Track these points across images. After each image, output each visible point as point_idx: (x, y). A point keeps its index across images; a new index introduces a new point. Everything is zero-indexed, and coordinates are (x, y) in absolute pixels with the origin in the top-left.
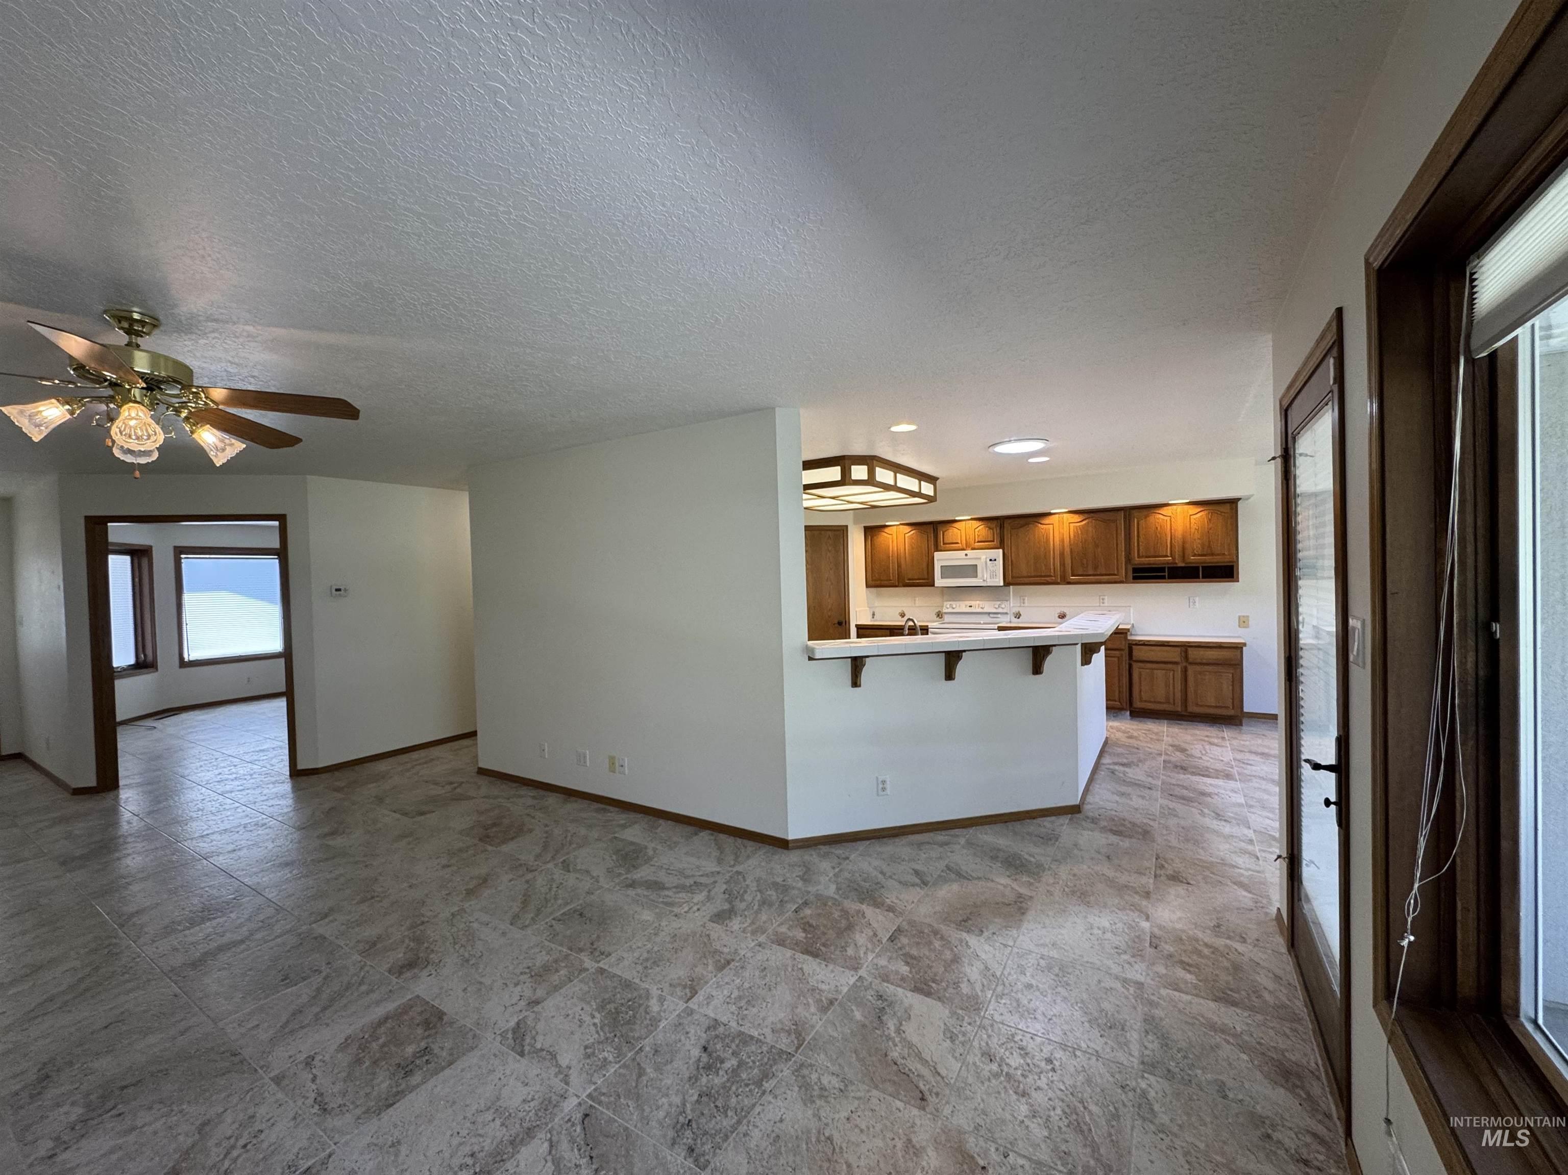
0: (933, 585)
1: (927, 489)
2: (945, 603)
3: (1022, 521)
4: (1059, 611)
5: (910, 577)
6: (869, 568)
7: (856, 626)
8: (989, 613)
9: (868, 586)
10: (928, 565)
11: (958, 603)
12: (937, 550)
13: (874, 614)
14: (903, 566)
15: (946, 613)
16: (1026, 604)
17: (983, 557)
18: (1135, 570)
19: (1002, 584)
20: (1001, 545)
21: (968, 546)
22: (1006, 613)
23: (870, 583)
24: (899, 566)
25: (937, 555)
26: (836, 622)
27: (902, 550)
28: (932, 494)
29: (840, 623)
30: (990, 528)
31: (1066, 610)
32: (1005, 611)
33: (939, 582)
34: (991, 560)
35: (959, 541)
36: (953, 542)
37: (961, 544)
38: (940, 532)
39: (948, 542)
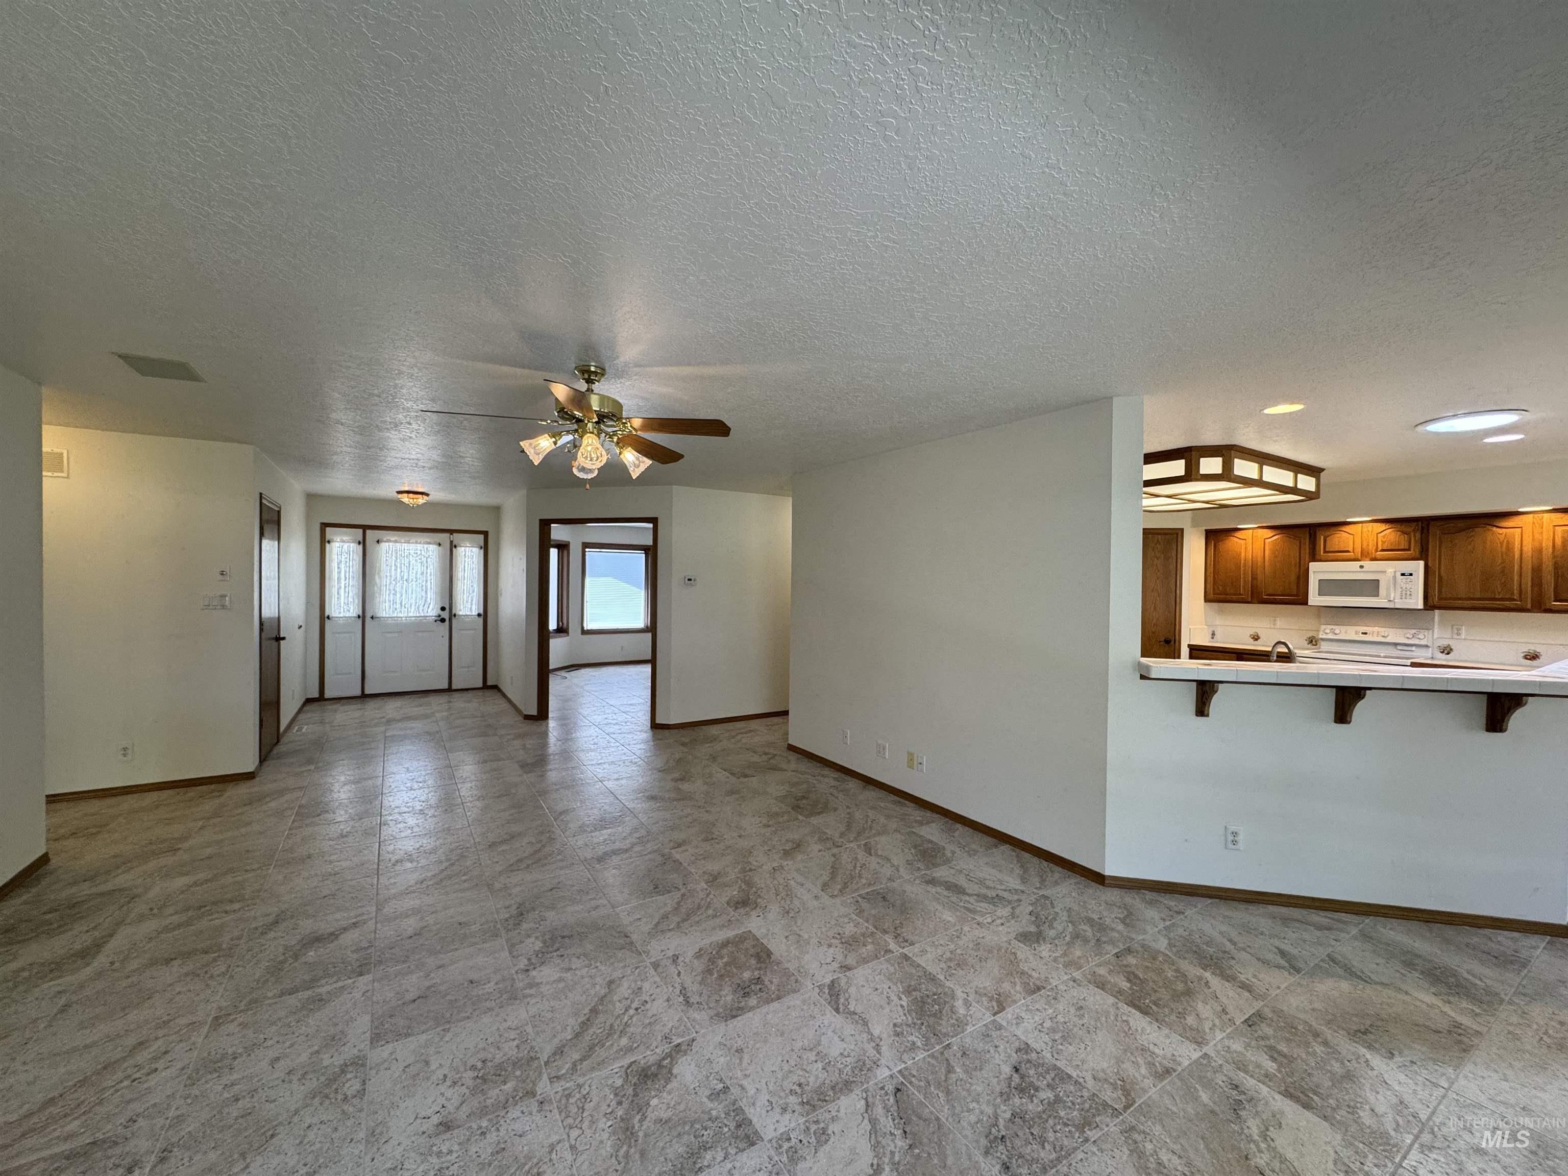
0: (1306, 603)
1: (1307, 483)
2: (1323, 627)
3: (1461, 524)
4: (1527, 648)
5: (1271, 591)
6: (1211, 579)
7: (1189, 646)
8: (1396, 644)
9: (1207, 600)
10: (1298, 578)
11: (1343, 628)
12: (1314, 559)
13: (1213, 634)
14: (1260, 577)
15: (1322, 639)
16: (1463, 637)
17: (1390, 571)
19: (1420, 605)
20: (1423, 555)
21: (1365, 555)
22: (1427, 646)
23: (1211, 596)
24: (1254, 578)
25: (1313, 566)
26: (1163, 639)
27: (1260, 559)
28: (1313, 489)
29: (1167, 642)
30: (1404, 533)
31: (1537, 649)
32: (1423, 642)
33: (1315, 598)
34: (1403, 575)
35: (1351, 549)
36: (1340, 550)
37: (1353, 552)
38: (1321, 537)
39: (1331, 550)
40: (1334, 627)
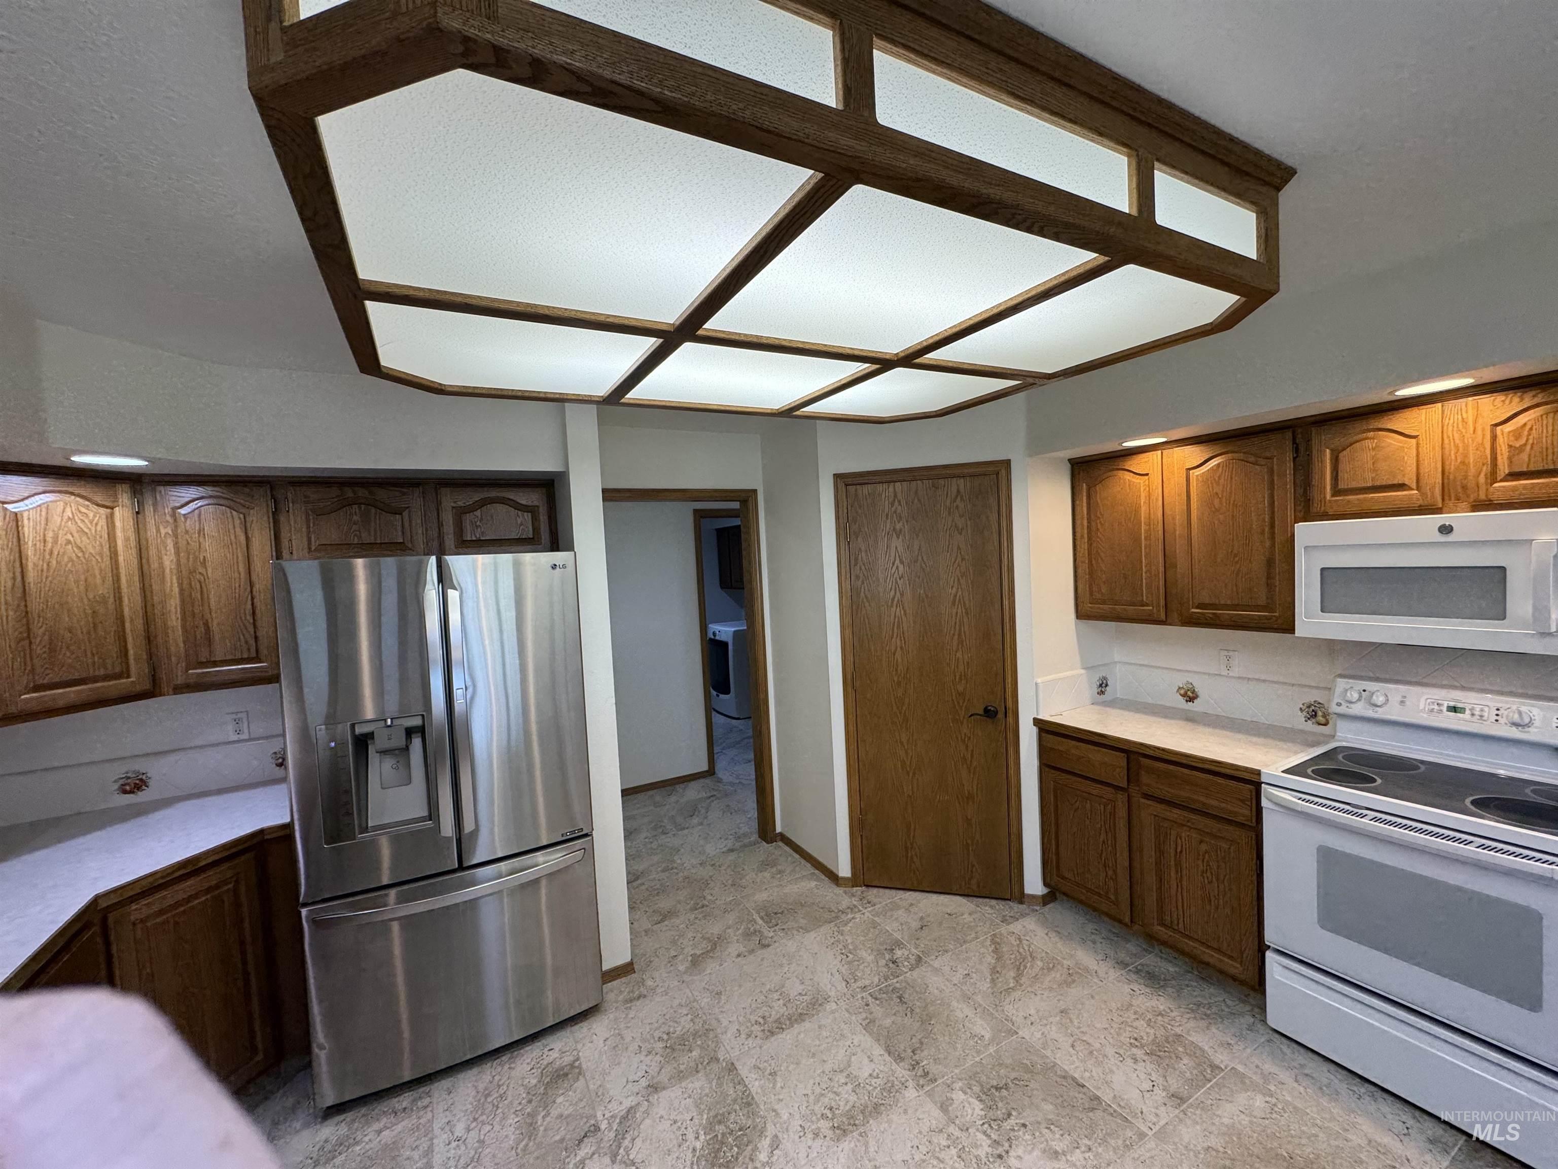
0: (1288, 629)
2: (1340, 684)
5: (1206, 597)
7: (1037, 722)
9: (1081, 614)
10: (1270, 562)
11: (1396, 691)
12: (1308, 515)
13: (1103, 685)
14: (1182, 564)
17: (1545, 540)
21: (1456, 493)
23: (1090, 608)
24: (1169, 563)
25: (1306, 533)
27: (1179, 519)
29: (989, 714)
33: (1312, 620)
35: (1409, 480)
36: (1378, 483)
37: (1418, 488)
38: (1321, 452)
39: (1354, 485)
40: (1371, 686)
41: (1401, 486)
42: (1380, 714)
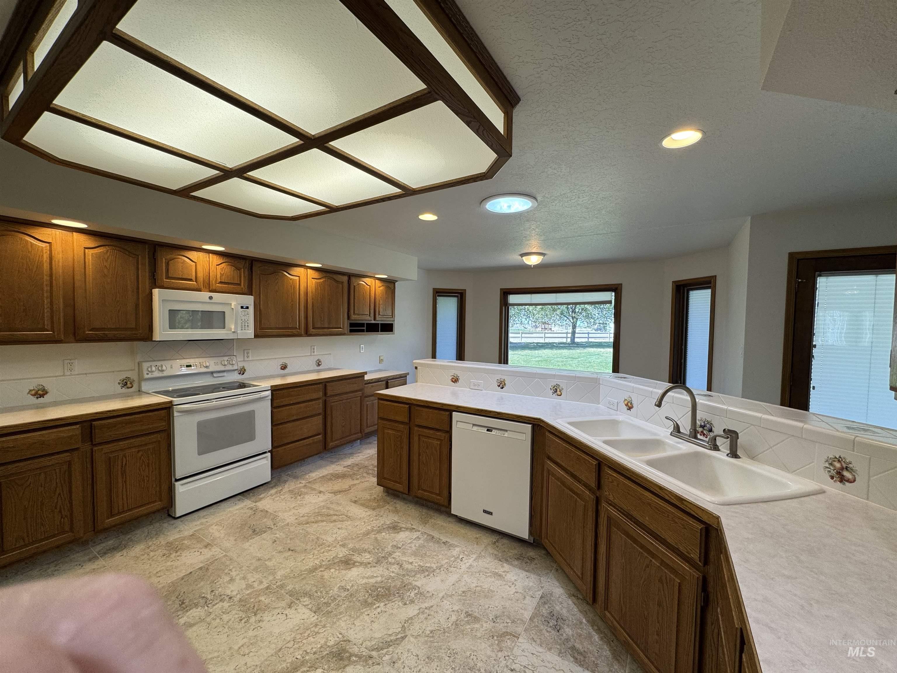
0: (148, 338)
2: (145, 365)
3: (271, 268)
4: (281, 362)
5: (96, 324)
8: (212, 373)
10: (139, 308)
11: (169, 363)
12: (157, 285)
15: (145, 379)
16: (250, 358)
17: (231, 303)
18: (352, 325)
19: (249, 336)
20: (250, 291)
21: (208, 286)
22: (235, 370)
25: (158, 293)
27: (78, 276)
30: (238, 269)
31: (287, 361)
33: (162, 333)
34: (242, 307)
35: (194, 278)
36: (183, 277)
37: (196, 282)
38: (162, 259)
39: (175, 276)
40: (159, 364)
41: (191, 280)
42: (165, 374)
